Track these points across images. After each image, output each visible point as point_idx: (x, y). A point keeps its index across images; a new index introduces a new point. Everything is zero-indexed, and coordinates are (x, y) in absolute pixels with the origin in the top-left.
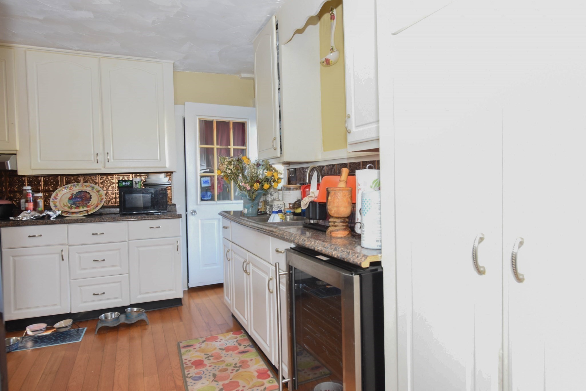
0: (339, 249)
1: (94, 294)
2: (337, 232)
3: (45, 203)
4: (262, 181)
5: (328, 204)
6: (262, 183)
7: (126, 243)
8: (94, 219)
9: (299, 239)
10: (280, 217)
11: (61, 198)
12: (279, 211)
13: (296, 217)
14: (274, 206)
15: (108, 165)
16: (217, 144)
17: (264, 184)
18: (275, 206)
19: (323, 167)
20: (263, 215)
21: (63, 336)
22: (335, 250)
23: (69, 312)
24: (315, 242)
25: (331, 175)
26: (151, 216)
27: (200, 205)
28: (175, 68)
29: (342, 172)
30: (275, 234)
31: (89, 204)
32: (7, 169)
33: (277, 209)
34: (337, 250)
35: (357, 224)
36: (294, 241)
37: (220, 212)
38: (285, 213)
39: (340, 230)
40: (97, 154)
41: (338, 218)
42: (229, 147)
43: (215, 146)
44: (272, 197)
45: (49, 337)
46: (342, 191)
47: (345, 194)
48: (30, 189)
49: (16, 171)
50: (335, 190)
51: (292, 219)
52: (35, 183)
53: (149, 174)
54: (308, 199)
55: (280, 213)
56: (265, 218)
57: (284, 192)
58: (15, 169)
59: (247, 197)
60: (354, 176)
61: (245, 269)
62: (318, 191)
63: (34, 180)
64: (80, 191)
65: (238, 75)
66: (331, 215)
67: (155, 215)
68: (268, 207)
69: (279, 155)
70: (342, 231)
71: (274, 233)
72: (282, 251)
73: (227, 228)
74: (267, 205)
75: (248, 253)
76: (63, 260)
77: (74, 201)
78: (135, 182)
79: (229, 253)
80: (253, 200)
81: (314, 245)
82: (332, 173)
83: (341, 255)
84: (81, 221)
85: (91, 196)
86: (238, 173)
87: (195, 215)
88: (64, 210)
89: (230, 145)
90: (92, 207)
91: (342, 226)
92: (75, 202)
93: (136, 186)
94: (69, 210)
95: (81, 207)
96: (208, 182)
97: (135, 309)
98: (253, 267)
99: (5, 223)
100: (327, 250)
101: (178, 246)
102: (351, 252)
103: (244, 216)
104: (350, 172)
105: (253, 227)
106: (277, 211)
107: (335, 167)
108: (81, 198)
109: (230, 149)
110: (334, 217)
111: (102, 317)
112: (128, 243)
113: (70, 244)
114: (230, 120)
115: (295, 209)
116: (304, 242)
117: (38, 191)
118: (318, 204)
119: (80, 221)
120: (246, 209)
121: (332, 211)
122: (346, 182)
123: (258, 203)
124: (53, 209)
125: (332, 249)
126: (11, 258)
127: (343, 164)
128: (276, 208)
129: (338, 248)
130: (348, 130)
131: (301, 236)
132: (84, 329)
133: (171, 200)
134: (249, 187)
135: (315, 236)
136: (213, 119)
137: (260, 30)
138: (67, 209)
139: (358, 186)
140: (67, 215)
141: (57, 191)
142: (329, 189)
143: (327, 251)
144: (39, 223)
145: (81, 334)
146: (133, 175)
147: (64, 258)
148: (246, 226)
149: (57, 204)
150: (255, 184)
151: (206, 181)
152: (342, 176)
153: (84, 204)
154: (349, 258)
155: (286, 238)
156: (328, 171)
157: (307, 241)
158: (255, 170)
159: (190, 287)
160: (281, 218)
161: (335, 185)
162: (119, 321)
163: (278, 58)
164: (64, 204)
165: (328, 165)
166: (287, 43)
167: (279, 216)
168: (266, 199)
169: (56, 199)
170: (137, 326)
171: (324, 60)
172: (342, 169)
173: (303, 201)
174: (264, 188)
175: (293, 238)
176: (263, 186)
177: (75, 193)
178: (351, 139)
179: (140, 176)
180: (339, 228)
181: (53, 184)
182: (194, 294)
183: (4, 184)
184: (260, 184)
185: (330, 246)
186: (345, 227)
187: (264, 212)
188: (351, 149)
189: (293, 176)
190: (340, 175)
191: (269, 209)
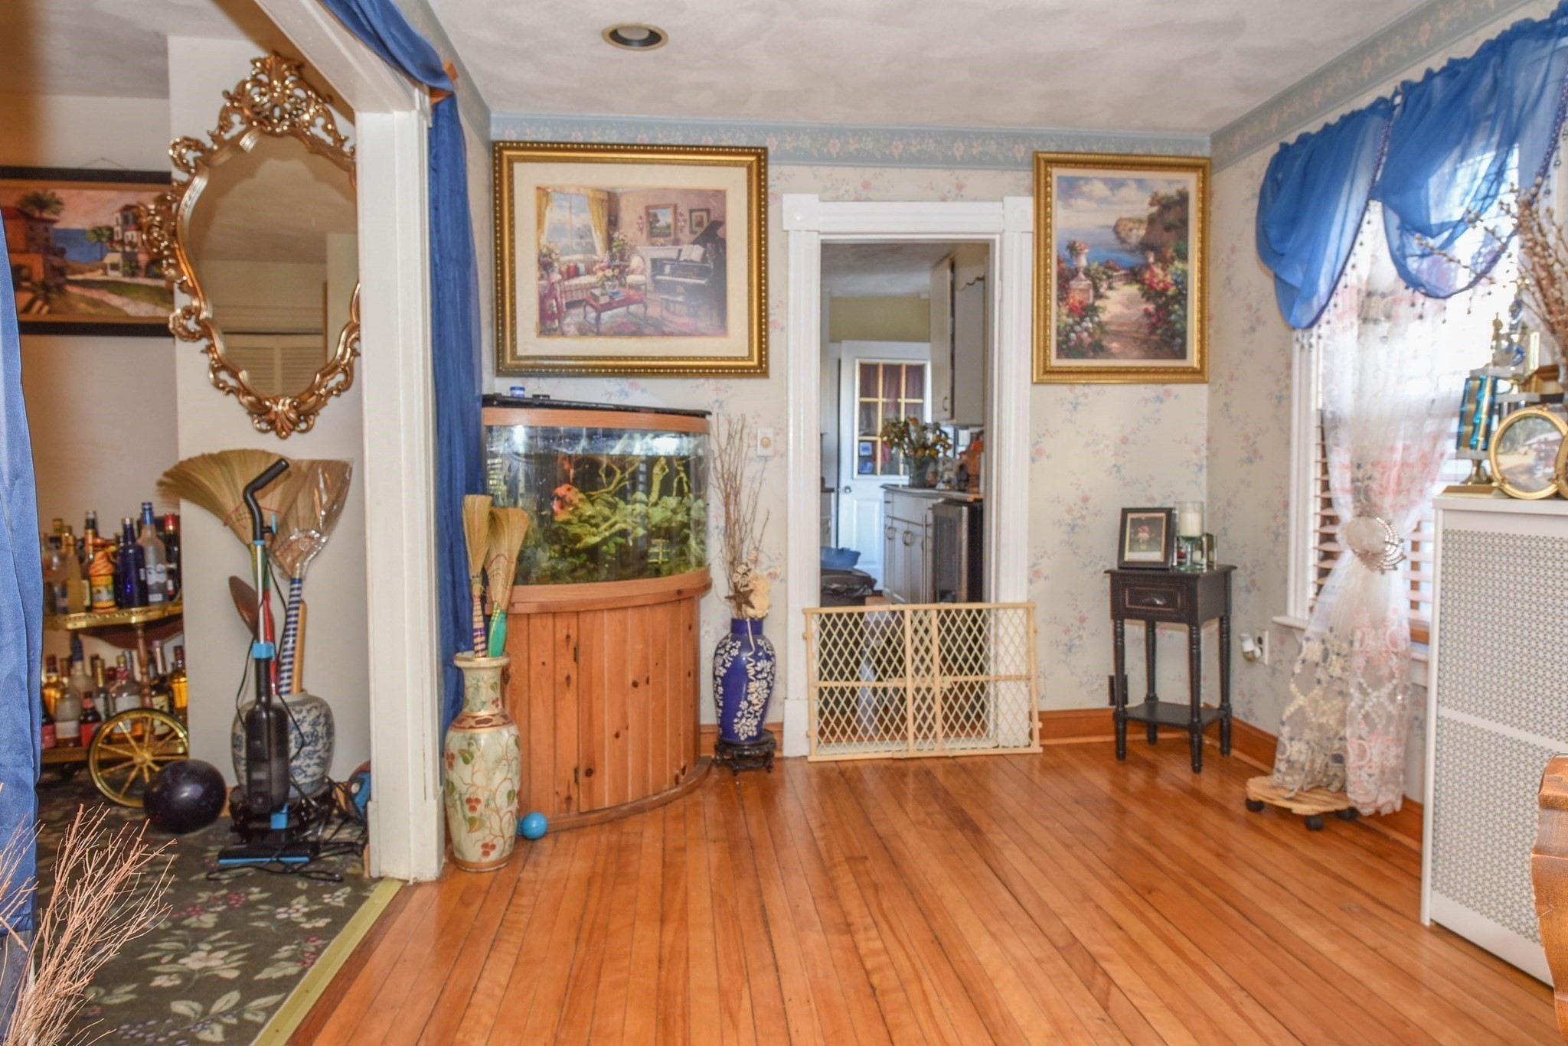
16: (883, 398)
27: (857, 480)
37: (883, 488)
43: (881, 400)
69: (949, 417)
73: (890, 503)
87: (849, 492)
89: (899, 397)
96: (869, 449)
109: (900, 403)
114: (905, 363)
136: (879, 362)
151: (866, 448)
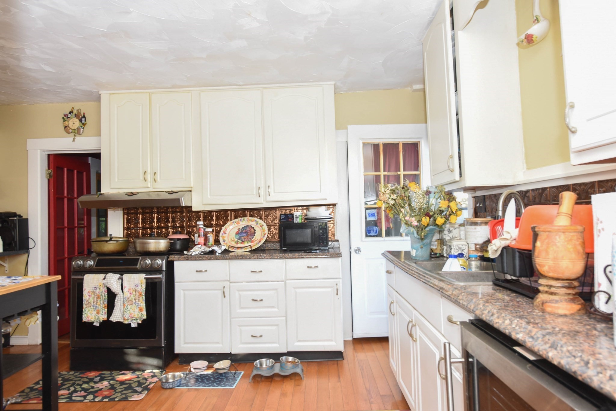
0: (562, 346)
1: (252, 336)
2: (556, 305)
3: (217, 237)
4: (434, 214)
5: (536, 253)
6: (434, 216)
7: (283, 282)
8: (253, 256)
9: (483, 310)
10: (461, 263)
11: (229, 233)
12: (459, 254)
13: (485, 263)
14: (452, 247)
15: (269, 198)
16: (384, 171)
17: (436, 217)
18: (454, 247)
19: (527, 192)
20: (437, 259)
21: (221, 378)
22: (553, 346)
23: (229, 352)
24: (511, 322)
25: (540, 203)
26: (309, 254)
27: (365, 241)
28: (336, 88)
29: (562, 198)
30: (446, 294)
31: (253, 239)
32: (182, 205)
33: (457, 251)
34: (558, 349)
35: (597, 294)
36: (475, 312)
37: (383, 252)
38: (469, 258)
39: (561, 301)
40: (259, 188)
41: (557, 279)
42: (399, 173)
43: (382, 173)
44: (451, 235)
45: (209, 377)
46: (563, 232)
47: (570, 238)
48: (203, 224)
49: (191, 207)
50: (549, 230)
51: (479, 267)
52: (209, 218)
53: (310, 207)
54: (500, 242)
55: (461, 257)
56: (439, 263)
57: (468, 228)
58: (190, 205)
59: (416, 235)
60: (588, 206)
61: (410, 332)
62: (518, 229)
63: (208, 216)
64: (246, 225)
65: (409, 88)
66: (542, 273)
67: (313, 253)
68: (445, 247)
69: (457, 178)
70: (565, 303)
71: (445, 292)
72: (456, 322)
73: (391, 273)
74: (444, 245)
75: (415, 312)
76: (225, 297)
77: (240, 235)
78: (296, 216)
79: (393, 306)
80: (422, 239)
81: (509, 327)
82: (543, 201)
83: (568, 363)
84: (241, 258)
85: (255, 230)
86: (404, 204)
87: (359, 253)
88: (231, 245)
89: (399, 171)
90: (255, 242)
91: (566, 294)
92: (241, 237)
93: (297, 221)
94: (236, 245)
95: (246, 242)
96: (374, 215)
97: (290, 359)
98: (420, 331)
99: (178, 257)
100: (536, 343)
101: (337, 290)
102: (591, 362)
103: (412, 259)
104: (578, 199)
105: (419, 278)
106: (456, 254)
107: (546, 192)
108: (246, 232)
109: (400, 175)
110: (550, 277)
111: (257, 363)
112: (285, 283)
113: (231, 280)
114: (399, 141)
115: (484, 251)
116: (492, 318)
117: (210, 226)
118: (519, 252)
119: (239, 258)
120: (413, 250)
121: (544, 266)
122: (571, 216)
123: (430, 243)
124: (221, 244)
125: (546, 343)
126: (182, 292)
127: (562, 187)
128: (456, 249)
129: (559, 345)
130: (570, 128)
131: (487, 304)
132: (241, 373)
133: (334, 235)
134: (416, 222)
135: (512, 305)
136: (380, 142)
137: (431, 22)
138: (233, 244)
139: (597, 224)
140: (233, 250)
141: (226, 226)
142: (536, 228)
143: (536, 346)
144: (204, 258)
145: (237, 378)
146: (295, 209)
147: (225, 295)
148: (410, 275)
149: (226, 239)
150: (424, 218)
151: (372, 214)
152: (561, 207)
153: (249, 239)
154: (588, 376)
155: (462, 304)
156: (535, 198)
157: (496, 316)
158: (424, 199)
159: (354, 338)
160: (463, 264)
161: (550, 221)
162: (274, 370)
163: (454, 52)
164: (231, 239)
165: (536, 189)
166: (466, 26)
167: (459, 262)
168: (442, 237)
169: (225, 233)
170: (291, 379)
171: (523, 37)
172: (562, 194)
173: (491, 245)
174: (437, 224)
175: (472, 307)
176: (435, 220)
177: (241, 228)
178: (576, 142)
179: (302, 209)
180: (560, 297)
181: (223, 219)
182: (359, 346)
183: (185, 219)
184: (430, 218)
185: (542, 336)
186: (571, 297)
187: (440, 254)
188: (575, 160)
189: (481, 205)
190: (558, 204)
191: (446, 250)
